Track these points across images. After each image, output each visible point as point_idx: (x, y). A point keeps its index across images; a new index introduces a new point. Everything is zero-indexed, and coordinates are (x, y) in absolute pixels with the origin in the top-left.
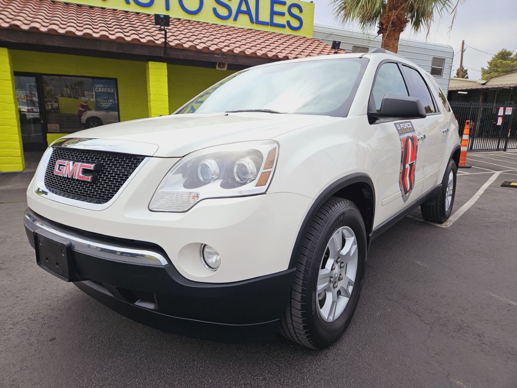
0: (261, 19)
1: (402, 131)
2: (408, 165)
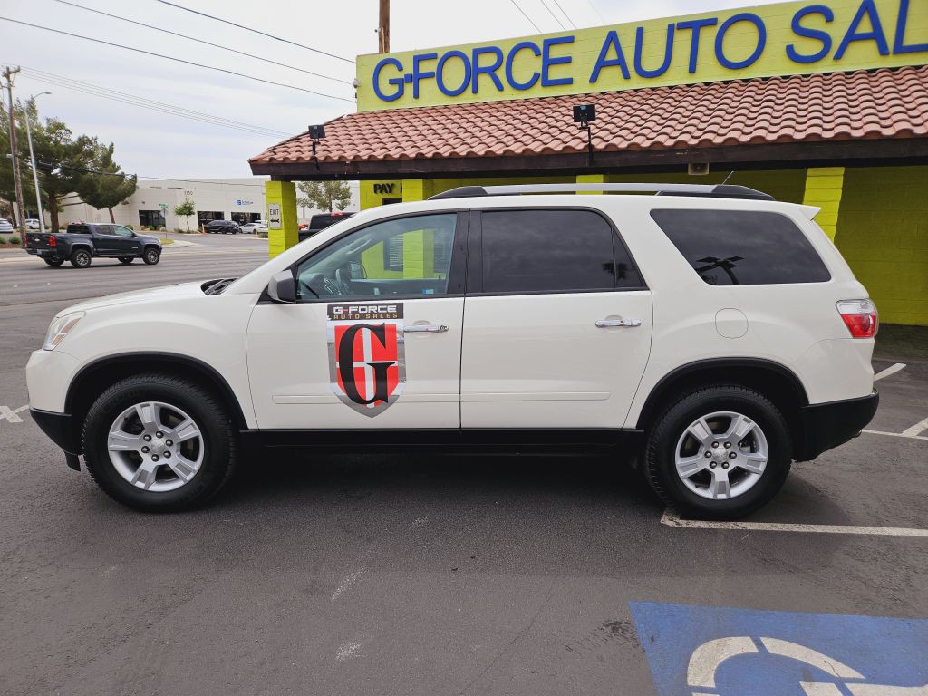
1: (346, 316)
2: (365, 364)
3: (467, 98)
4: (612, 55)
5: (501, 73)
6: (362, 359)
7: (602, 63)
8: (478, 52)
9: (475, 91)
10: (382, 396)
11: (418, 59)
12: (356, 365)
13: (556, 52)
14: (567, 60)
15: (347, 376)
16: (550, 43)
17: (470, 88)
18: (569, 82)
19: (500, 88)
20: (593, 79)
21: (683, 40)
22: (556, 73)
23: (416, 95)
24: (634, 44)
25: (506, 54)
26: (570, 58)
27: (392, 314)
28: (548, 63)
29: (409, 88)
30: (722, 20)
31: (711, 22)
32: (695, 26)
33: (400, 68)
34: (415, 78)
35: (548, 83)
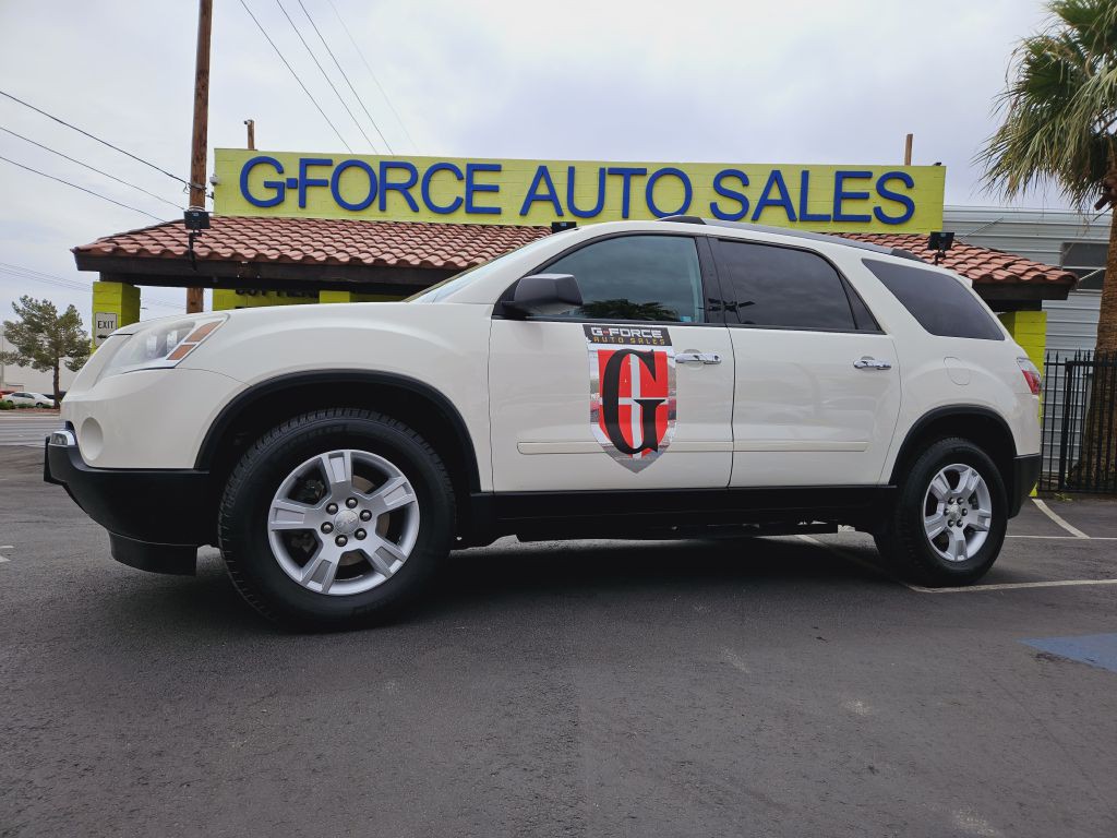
0: (812, 210)
1: (606, 339)
2: (631, 401)
3: (374, 214)
4: (543, 190)
5: (416, 193)
6: (629, 395)
7: (532, 197)
8: (387, 166)
9: (383, 208)
10: (651, 444)
11: (306, 163)
12: (622, 401)
13: (481, 179)
14: (494, 189)
15: (610, 416)
16: (474, 168)
17: (376, 203)
18: (497, 211)
19: (415, 209)
20: (524, 212)
21: (615, 185)
22: (481, 200)
23: (303, 204)
24: (565, 182)
25: (422, 172)
26: (497, 187)
27: (658, 340)
28: (472, 189)
29: (292, 196)
30: (651, 171)
31: (642, 172)
32: (627, 173)
33: (281, 171)
34: (302, 185)
35: (471, 210)
